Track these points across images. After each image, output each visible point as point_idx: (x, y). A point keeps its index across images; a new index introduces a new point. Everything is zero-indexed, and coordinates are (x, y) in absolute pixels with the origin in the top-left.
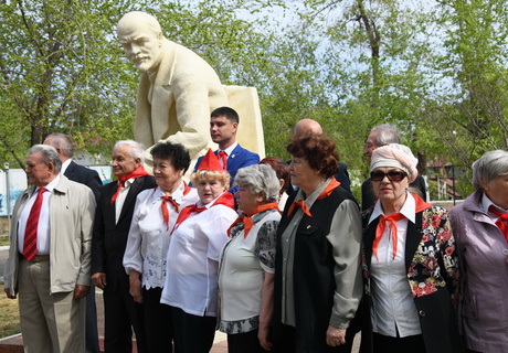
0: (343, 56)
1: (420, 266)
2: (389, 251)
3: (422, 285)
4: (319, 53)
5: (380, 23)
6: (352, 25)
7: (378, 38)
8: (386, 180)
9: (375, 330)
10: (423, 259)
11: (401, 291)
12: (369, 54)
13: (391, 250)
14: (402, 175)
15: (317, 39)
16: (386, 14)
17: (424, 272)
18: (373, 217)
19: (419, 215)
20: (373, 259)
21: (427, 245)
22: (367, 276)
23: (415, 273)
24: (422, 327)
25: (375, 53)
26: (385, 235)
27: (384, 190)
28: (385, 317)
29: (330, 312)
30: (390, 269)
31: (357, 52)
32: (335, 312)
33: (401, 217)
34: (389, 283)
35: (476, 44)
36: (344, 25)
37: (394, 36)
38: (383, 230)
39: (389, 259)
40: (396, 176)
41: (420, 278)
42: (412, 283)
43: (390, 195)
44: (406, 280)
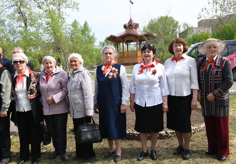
0: (15, 25)
1: (31, 90)
2: (21, 86)
3: (32, 95)
4: (6, 23)
5: (27, 15)
6: (17, 15)
7: (26, 20)
8: (19, 63)
9: (17, 110)
10: (32, 88)
11: (25, 98)
12: (23, 25)
13: (22, 85)
14: (24, 62)
15: (5, 18)
16: (28, 13)
17: (32, 91)
18: (15, 76)
19: (30, 75)
20: (16, 89)
21: (33, 83)
22: (14, 94)
23: (30, 92)
24: (32, 108)
25: (26, 24)
26: (20, 81)
27: (18, 67)
28: (20, 106)
29: (1, 107)
30: (22, 91)
31: (19, 24)
32: (2, 106)
33: (24, 75)
34: (21, 96)
35: (55, 24)
36: (14, 15)
37: (31, 20)
38: (19, 80)
39: (21, 88)
40: (22, 62)
41: (31, 93)
42: (29, 95)
43: (20, 68)
44: (27, 94)
